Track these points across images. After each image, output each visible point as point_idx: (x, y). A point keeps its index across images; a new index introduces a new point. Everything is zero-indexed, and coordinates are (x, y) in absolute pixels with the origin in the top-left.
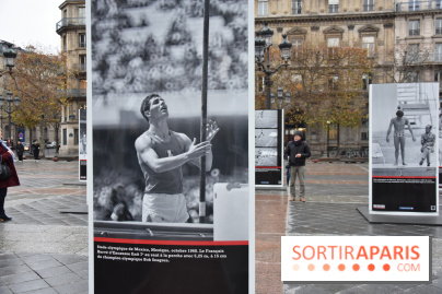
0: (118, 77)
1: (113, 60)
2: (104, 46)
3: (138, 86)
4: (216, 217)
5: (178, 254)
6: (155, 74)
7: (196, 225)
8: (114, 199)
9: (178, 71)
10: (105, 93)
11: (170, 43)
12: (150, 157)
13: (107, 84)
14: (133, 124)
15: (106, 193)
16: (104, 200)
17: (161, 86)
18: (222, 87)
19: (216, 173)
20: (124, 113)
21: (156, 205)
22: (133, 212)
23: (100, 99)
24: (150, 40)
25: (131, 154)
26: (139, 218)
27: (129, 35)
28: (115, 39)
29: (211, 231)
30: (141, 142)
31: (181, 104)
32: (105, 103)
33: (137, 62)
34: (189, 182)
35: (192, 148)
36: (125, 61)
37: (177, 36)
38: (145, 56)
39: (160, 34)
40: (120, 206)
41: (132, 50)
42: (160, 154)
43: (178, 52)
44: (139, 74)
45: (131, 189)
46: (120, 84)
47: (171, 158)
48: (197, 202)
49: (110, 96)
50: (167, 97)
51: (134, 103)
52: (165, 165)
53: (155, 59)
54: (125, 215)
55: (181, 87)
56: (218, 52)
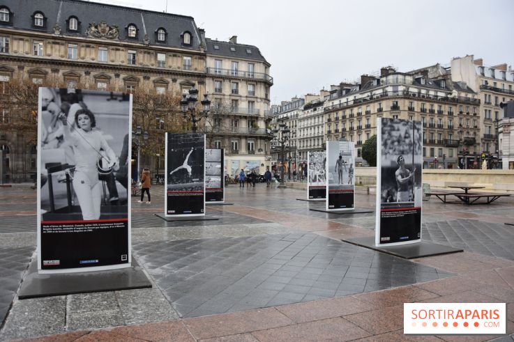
0: (390, 148)
1: (389, 142)
2: (386, 136)
3: (397, 152)
4: (415, 199)
5: (406, 213)
6: (401, 148)
7: (411, 202)
8: (388, 194)
9: (406, 148)
10: (386, 154)
11: (405, 137)
12: (399, 178)
13: (387, 151)
14: (394, 166)
15: (386, 191)
16: (384, 195)
17: (402, 152)
18: (417, 154)
19: (415, 184)
20: (392, 162)
21: (401, 196)
22: (394, 198)
23: (384, 156)
24: (400, 136)
25: (394, 177)
27: (394, 133)
28: (390, 134)
29: (413, 204)
30: (397, 172)
31: (408, 160)
32: (386, 158)
33: (396, 143)
34: (409, 187)
35: (410, 175)
36: (393, 142)
37: (407, 135)
38: (399, 141)
39: (403, 134)
40: (390, 197)
41: (395, 139)
42: (403, 177)
43: (407, 141)
44: (397, 148)
45: (394, 190)
46: (391, 151)
47: (405, 179)
48: (411, 194)
49: (388, 155)
51: (395, 158)
52: (403, 181)
53: (401, 143)
54: (392, 200)
55: (408, 153)
56: (416, 142)
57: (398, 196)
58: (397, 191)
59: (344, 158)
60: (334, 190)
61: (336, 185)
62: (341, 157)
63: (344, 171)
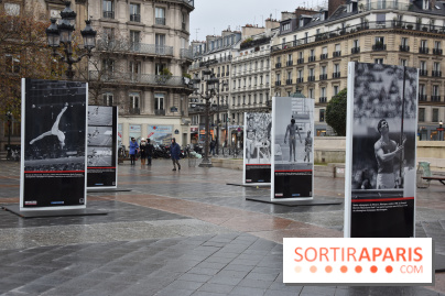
0: (367, 108)
1: (365, 99)
2: (361, 90)
3: (377, 114)
4: (405, 185)
5: (391, 205)
6: (384, 108)
7: (398, 189)
8: (363, 177)
9: (392, 108)
10: (360, 117)
11: (391, 92)
12: (381, 153)
13: (361, 112)
14: (373, 135)
15: (359, 173)
16: (357, 179)
17: (386, 115)
18: (408, 117)
19: (405, 162)
20: (370, 129)
21: (383, 180)
22: (372, 184)
23: (357, 121)
24: (383, 90)
25: (372, 151)
26: (375, 187)
27: (374, 86)
28: (367, 87)
29: (402, 192)
30: (377, 145)
31: (394, 126)
32: (360, 123)
33: (376, 101)
34: (396, 166)
35: (397, 148)
36: (371, 100)
37: (394, 89)
38: (380, 98)
39: (387, 87)
40: (366, 181)
41: (374, 94)
42: (385, 152)
43: (394, 97)
44: (377, 107)
45: (372, 171)
46: (368, 113)
47: (390, 154)
48: (398, 178)
49: (363, 119)
50: (389, 121)
51: (374, 123)
52: (387, 157)
53: (385, 100)
54: (368, 186)
55: (394, 116)
56: (408, 99)
57: (378, 180)
58: (377, 172)
59: (298, 123)
60: (283, 170)
61: (286, 162)
62: (293, 121)
63: (298, 141)
